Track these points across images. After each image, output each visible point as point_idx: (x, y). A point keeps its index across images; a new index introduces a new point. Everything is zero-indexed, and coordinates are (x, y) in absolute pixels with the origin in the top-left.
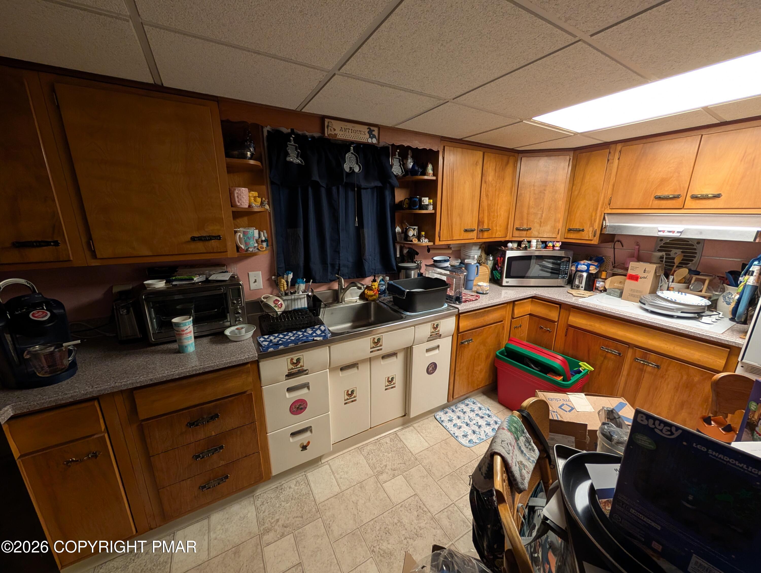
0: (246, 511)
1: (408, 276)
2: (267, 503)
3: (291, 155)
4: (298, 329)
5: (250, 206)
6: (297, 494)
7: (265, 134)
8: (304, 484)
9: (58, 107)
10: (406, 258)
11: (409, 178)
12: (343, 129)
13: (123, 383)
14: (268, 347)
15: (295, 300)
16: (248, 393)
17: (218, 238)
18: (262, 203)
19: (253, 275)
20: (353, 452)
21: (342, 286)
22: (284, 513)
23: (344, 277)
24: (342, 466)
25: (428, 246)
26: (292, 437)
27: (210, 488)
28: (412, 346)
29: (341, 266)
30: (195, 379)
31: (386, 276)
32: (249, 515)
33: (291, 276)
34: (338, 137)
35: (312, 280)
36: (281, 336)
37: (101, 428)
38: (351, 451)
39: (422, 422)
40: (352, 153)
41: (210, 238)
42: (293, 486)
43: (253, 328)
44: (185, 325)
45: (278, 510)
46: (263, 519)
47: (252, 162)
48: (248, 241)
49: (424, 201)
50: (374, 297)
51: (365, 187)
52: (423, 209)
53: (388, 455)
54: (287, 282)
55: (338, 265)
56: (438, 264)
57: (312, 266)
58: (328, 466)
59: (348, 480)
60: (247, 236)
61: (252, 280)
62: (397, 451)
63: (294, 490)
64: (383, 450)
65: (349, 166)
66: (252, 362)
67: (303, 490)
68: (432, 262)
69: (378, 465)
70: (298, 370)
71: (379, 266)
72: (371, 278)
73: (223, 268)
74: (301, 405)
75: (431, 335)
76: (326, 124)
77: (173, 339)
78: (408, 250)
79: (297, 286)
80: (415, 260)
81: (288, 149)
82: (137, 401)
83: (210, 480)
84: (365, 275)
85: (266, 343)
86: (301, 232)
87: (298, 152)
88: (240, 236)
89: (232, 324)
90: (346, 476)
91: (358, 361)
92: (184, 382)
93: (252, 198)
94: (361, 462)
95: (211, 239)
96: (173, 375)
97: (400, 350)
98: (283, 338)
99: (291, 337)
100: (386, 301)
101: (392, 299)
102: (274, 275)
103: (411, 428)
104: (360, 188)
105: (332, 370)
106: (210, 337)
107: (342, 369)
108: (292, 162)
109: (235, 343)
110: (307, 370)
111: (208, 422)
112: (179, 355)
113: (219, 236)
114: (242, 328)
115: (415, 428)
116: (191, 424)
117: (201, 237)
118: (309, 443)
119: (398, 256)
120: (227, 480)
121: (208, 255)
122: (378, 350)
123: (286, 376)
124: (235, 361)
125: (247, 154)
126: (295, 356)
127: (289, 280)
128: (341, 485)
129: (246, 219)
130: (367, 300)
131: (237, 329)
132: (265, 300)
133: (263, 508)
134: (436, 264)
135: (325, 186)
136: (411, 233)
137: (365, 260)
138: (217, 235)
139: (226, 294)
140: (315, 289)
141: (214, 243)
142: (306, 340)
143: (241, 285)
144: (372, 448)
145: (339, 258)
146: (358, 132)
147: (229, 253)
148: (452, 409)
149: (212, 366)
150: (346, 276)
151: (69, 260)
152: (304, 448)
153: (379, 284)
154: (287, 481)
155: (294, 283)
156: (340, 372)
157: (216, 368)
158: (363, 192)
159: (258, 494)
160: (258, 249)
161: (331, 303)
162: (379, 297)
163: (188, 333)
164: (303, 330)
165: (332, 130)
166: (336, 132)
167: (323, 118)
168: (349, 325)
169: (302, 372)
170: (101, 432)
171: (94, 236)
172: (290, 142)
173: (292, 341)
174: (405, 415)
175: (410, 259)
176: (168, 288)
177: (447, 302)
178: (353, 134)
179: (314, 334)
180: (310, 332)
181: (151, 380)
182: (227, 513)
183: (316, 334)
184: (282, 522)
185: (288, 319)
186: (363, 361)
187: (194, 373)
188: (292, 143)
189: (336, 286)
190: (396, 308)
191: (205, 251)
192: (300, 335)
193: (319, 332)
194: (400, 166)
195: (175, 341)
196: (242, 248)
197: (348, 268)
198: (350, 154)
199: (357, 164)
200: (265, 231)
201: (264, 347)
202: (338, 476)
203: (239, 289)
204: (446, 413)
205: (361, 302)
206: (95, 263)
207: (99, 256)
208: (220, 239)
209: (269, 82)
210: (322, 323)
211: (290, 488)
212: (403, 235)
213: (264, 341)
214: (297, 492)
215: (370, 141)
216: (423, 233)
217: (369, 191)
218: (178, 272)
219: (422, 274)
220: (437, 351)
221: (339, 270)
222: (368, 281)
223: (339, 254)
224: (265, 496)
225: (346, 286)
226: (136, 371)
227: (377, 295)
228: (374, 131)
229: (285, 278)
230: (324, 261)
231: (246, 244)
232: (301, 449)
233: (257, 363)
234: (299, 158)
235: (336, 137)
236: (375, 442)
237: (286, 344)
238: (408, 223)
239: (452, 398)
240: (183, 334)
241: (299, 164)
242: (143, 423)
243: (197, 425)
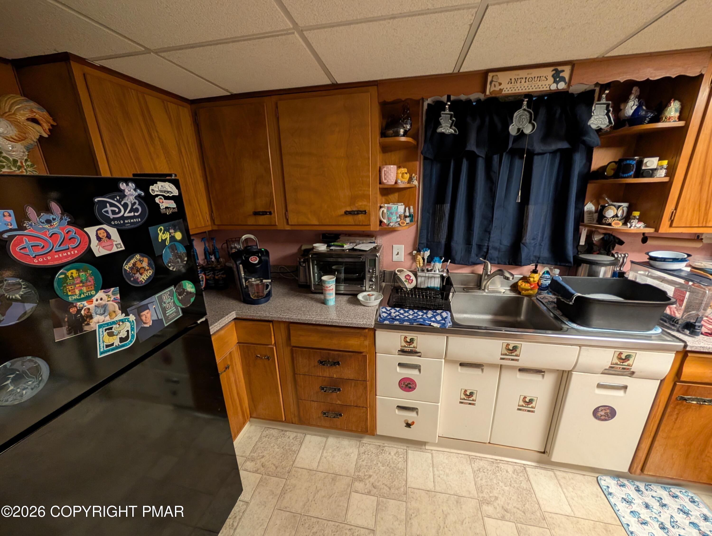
0: (351, 451)
1: (592, 273)
2: (368, 455)
3: (443, 125)
4: (420, 309)
5: (396, 183)
6: (394, 464)
7: (425, 107)
8: (403, 458)
9: (278, 118)
10: (595, 248)
11: (627, 130)
12: (513, 81)
13: (284, 317)
14: (385, 319)
15: (429, 277)
16: (364, 354)
17: (364, 212)
18: (410, 180)
19: (396, 248)
20: (462, 457)
21: (487, 272)
22: (378, 473)
23: (492, 262)
24: (445, 465)
25: (644, 234)
26: (398, 410)
27: (327, 416)
28: (571, 371)
29: (490, 248)
30: (326, 328)
31: (555, 268)
32: (352, 455)
33: (427, 253)
34: (503, 92)
35: (450, 261)
36: (402, 311)
37: (272, 341)
38: (460, 455)
39: (571, 475)
40: (524, 110)
41: (359, 212)
42: (392, 454)
43: (381, 296)
44: (329, 283)
45: (373, 467)
46: (360, 467)
47: (403, 139)
48: (391, 216)
49: (648, 164)
50: (531, 292)
51: (541, 151)
52: (643, 177)
53: (504, 487)
54: (423, 259)
55: (486, 247)
56: (658, 264)
57: (453, 244)
58: (430, 455)
59: (445, 483)
60: (391, 211)
61: (395, 253)
62: (518, 489)
63: (392, 459)
64: (500, 478)
65: (517, 127)
66: (369, 329)
67: (400, 463)
68: (645, 259)
69: (486, 490)
70: (411, 350)
71: (545, 253)
72: (532, 267)
73: (372, 239)
74: (410, 384)
75: (611, 367)
76: (489, 79)
77: (320, 291)
78: (601, 236)
79: (432, 264)
80: (613, 252)
81: (441, 119)
82: (292, 332)
83: (329, 411)
84: (521, 262)
85: (385, 315)
86: (447, 207)
87: (453, 121)
88: (383, 211)
89: (367, 290)
90: (445, 478)
91: (484, 363)
92: (319, 328)
93: (401, 175)
94: (467, 474)
95: (358, 214)
96: (312, 320)
97: (551, 371)
98: (402, 314)
99: (410, 315)
100: (546, 300)
101: (555, 300)
102: (416, 250)
103: (550, 473)
104: (531, 155)
105: (449, 361)
106: (350, 296)
107: (462, 365)
108: (443, 134)
109: (363, 307)
110: (420, 352)
111: (331, 365)
112: (323, 305)
113: (365, 211)
114: (373, 295)
115: (556, 477)
116: (321, 362)
117: (352, 211)
118: (413, 423)
119: (582, 242)
120: (340, 417)
121: (356, 227)
122: (513, 360)
123: (399, 351)
124: (355, 324)
125: (400, 131)
126: (410, 335)
127: (426, 258)
128: (436, 484)
129: (396, 195)
130: (519, 293)
131: (369, 295)
132: (398, 273)
133: (364, 457)
134: (652, 262)
135: (484, 156)
136: (610, 213)
137: (523, 244)
138: (364, 210)
139: (365, 262)
140: (451, 270)
141: (361, 217)
142: (422, 323)
143: (377, 256)
144: (486, 466)
145: (489, 239)
146: (536, 79)
147: (372, 226)
148: (638, 487)
149: (338, 322)
150: (495, 260)
151: (276, 225)
152: (408, 425)
153: (541, 277)
154: (390, 446)
155: (430, 260)
156: (459, 368)
157: (340, 325)
158: (537, 160)
159: (364, 442)
160: (399, 224)
161: (472, 288)
162: (539, 294)
163: (330, 290)
164: (425, 311)
165: (497, 84)
166: (501, 87)
167: (485, 73)
168: (488, 317)
169: (413, 353)
170: (271, 345)
171: (289, 209)
172: (444, 111)
173: (409, 320)
174: (544, 453)
175: (605, 250)
176: (328, 251)
177: (662, 326)
178: (526, 85)
179: (433, 319)
180: (430, 315)
181: (299, 319)
182: (339, 442)
183: (436, 319)
184: (373, 481)
185: (416, 295)
186: (492, 366)
187: (325, 323)
188: (447, 112)
189: (480, 269)
190: (558, 313)
191: (353, 224)
192: (420, 315)
193: (439, 318)
194: (607, 114)
195: (322, 293)
196: (384, 222)
197: (499, 251)
198: (521, 111)
199: (530, 122)
200: (412, 207)
201: (381, 318)
202: (436, 473)
203: (375, 260)
204: (623, 486)
205: (513, 295)
206: (288, 228)
207: (290, 223)
208: (365, 214)
209: (415, 48)
210: (448, 308)
211: (390, 454)
212: (596, 216)
213: (384, 312)
214: (394, 462)
215: (554, 87)
216: (637, 214)
217: (547, 156)
218: (340, 239)
219: (624, 273)
220: (621, 393)
221: (487, 252)
222: (527, 270)
223: (490, 234)
224: (368, 447)
225: (492, 273)
226: (294, 310)
227: (536, 291)
228: (563, 71)
229: (421, 255)
230: (468, 242)
231: (389, 219)
232: (405, 425)
233: (374, 330)
234: (453, 127)
235: (501, 93)
236: (493, 462)
237: (402, 320)
238: (609, 198)
239: (639, 471)
240: (327, 290)
241: (452, 134)
242: (294, 349)
243: (324, 365)
